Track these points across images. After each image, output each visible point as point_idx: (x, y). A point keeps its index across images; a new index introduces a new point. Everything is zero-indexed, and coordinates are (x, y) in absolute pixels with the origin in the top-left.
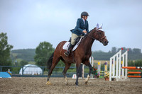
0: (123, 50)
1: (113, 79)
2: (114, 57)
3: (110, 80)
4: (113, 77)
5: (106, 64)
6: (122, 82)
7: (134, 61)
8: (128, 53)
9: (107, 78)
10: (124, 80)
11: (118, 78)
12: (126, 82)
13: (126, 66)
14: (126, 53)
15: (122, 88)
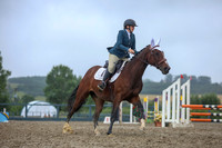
0: (183, 78)
1: (167, 124)
2: (168, 90)
3: (163, 125)
4: (168, 121)
5: (156, 100)
6: (181, 129)
7: (200, 96)
8: (191, 83)
9: (158, 122)
10: (185, 126)
11: (175, 122)
12: (188, 129)
13: (188, 103)
14: (188, 83)
15: (182, 138)
